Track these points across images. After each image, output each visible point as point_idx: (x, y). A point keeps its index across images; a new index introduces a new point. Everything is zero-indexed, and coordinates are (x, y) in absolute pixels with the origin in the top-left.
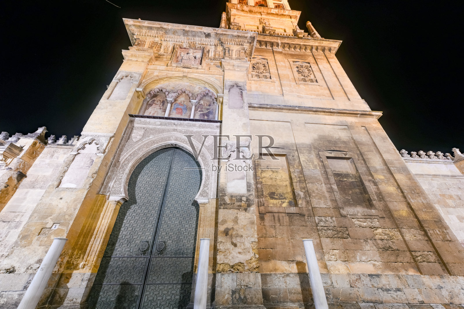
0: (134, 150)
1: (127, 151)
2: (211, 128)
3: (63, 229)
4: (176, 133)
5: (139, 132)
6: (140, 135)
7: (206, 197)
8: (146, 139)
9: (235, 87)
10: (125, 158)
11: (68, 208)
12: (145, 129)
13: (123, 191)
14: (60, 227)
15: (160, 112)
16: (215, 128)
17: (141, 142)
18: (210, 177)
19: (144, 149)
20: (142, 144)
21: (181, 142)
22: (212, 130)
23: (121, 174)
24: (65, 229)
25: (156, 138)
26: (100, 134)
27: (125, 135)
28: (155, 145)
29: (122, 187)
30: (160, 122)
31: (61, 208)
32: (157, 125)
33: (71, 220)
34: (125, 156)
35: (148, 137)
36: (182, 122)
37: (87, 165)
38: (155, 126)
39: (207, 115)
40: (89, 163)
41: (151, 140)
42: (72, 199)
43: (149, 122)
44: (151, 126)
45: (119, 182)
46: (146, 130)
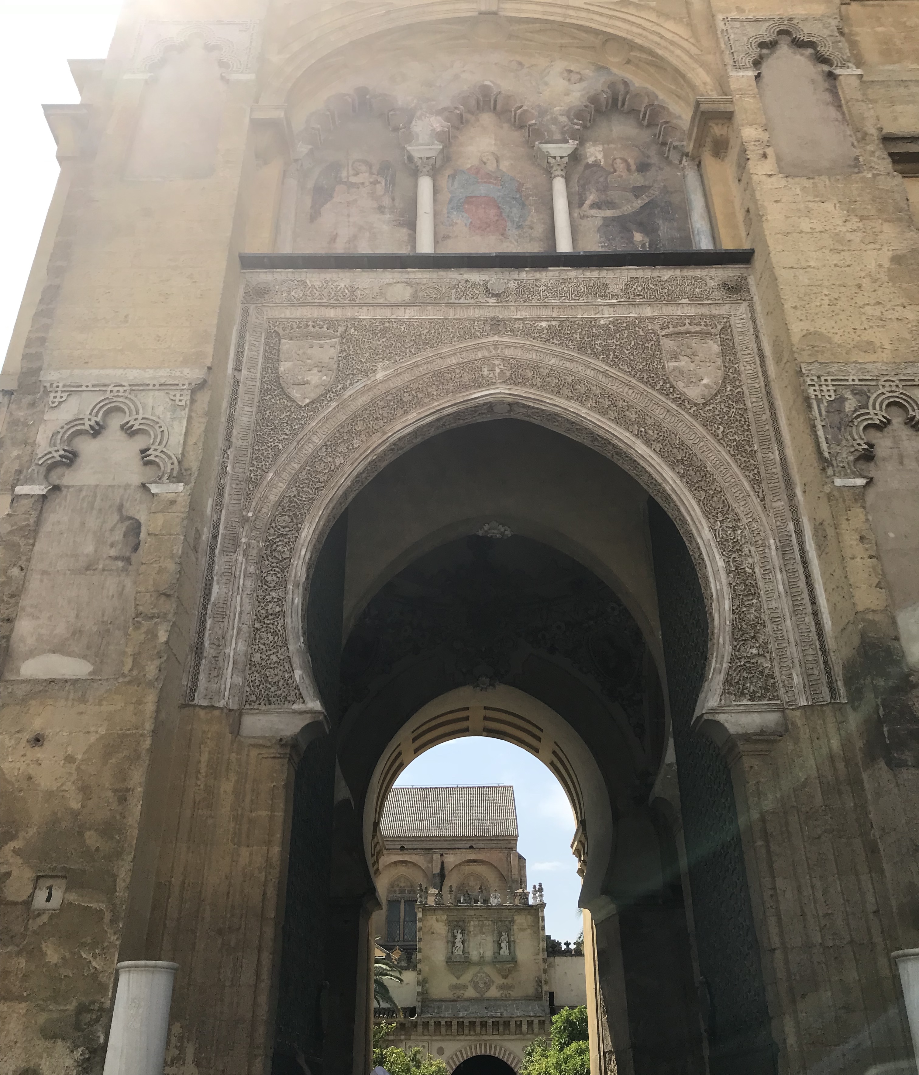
0: (309, 449)
1: (276, 457)
2: (696, 300)
3: (94, 905)
4: (506, 339)
5: (309, 351)
6: (321, 367)
7: (762, 697)
8: (359, 386)
9: (784, 49)
10: (273, 498)
11: (85, 790)
12: (341, 329)
13: (307, 681)
14: (72, 897)
15: (385, 228)
16: (717, 294)
17: (334, 404)
18: (761, 584)
19: (356, 443)
20: (341, 417)
21: (544, 387)
22: (704, 311)
23: (275, 589)
24: (103, 906)
25: (407, 377)
26: (133, 375)
27: (244, 372)
28: (413, 416)
29: (296, 661)
30: (408, 283)
31: (50, 795)
32: (396, 305)
33: (118, 854)
34: (271, 485)
35: (366, 373)
36: (525, 275)
37: (113, 552)
38: (386, 313)
39: (645, 228)
40: (118, 536)
41: (382, 389)
42: (93, 738)
43: (353, 290)
44: (364, 315)
45: (275, 634)
46: (342, 337)
